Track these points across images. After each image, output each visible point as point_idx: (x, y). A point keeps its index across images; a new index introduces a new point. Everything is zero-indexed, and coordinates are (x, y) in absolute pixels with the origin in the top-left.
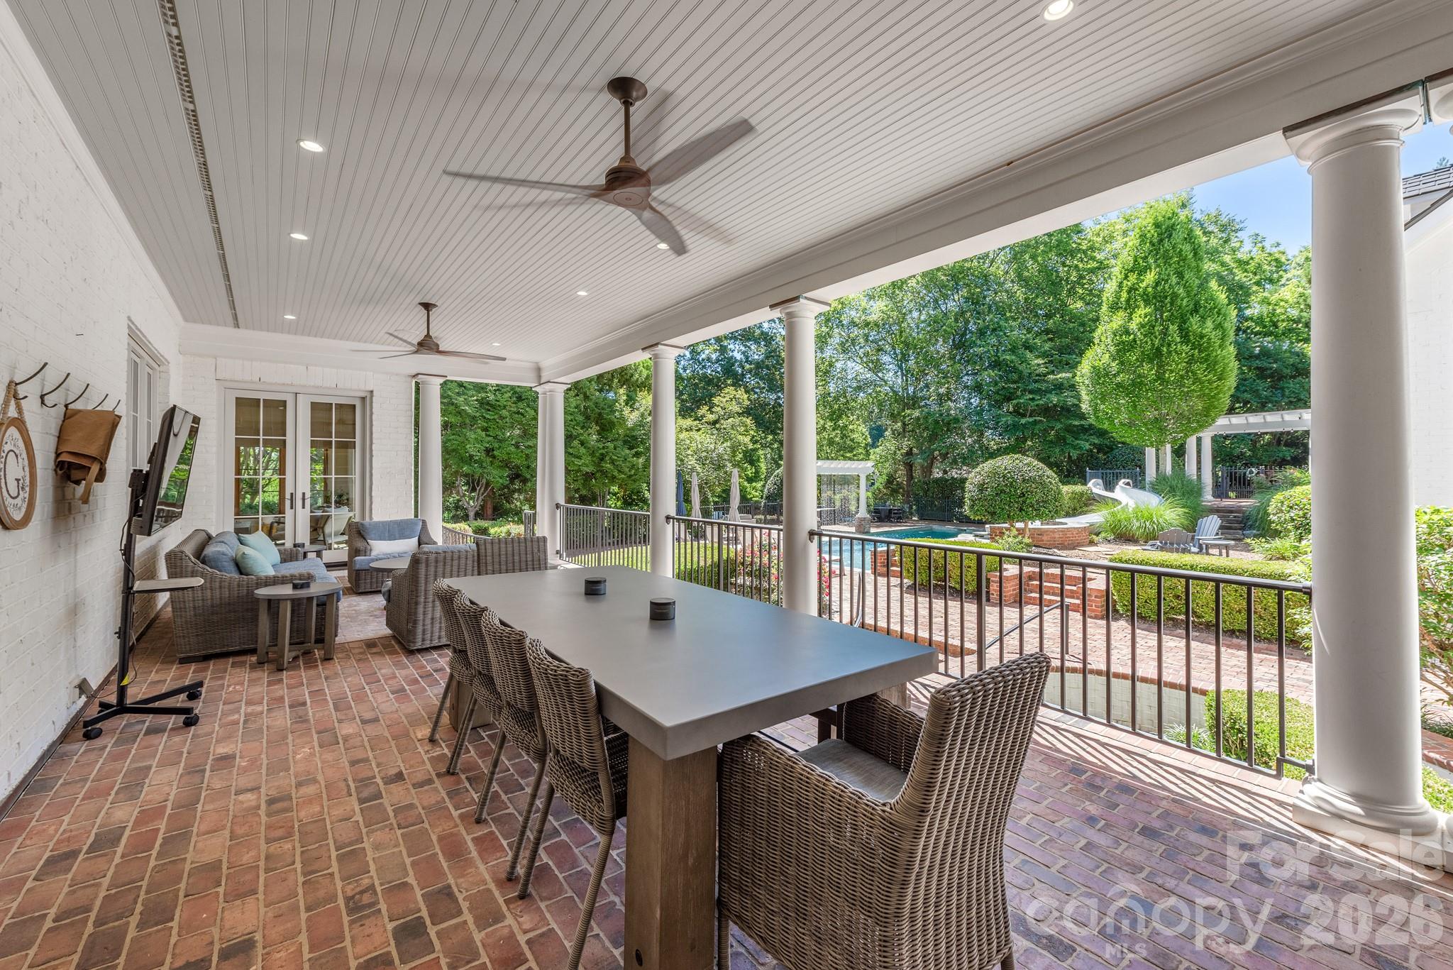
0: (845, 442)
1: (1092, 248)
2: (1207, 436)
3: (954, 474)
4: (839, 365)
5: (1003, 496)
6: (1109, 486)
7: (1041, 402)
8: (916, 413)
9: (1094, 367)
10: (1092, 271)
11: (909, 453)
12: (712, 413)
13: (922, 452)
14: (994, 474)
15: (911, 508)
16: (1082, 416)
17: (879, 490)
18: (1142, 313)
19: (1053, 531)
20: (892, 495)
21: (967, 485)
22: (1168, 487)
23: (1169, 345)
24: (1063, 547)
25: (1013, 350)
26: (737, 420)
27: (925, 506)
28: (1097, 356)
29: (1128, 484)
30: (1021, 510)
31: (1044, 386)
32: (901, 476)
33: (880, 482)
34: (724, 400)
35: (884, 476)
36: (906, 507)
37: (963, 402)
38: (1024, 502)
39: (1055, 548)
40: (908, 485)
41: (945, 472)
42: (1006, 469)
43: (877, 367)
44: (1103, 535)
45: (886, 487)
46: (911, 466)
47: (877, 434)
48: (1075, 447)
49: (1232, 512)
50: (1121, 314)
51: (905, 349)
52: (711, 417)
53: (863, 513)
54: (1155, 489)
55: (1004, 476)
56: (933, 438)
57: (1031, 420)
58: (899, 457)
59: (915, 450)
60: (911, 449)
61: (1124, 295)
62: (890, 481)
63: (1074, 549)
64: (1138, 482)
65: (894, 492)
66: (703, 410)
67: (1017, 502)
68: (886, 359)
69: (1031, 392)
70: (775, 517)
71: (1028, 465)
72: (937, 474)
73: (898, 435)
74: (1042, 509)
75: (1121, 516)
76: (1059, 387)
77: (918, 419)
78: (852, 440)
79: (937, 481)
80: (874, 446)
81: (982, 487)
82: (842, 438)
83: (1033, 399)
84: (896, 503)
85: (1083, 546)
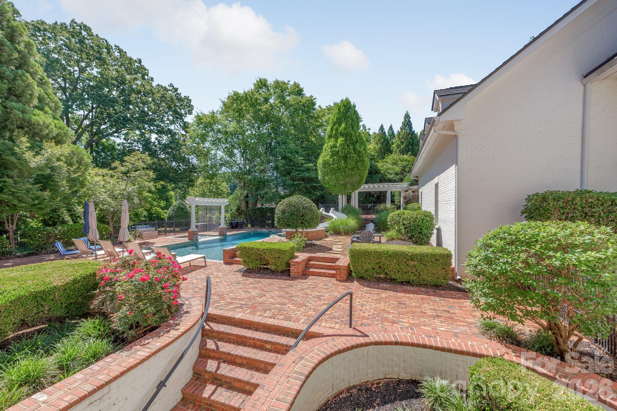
0: (218, 191)
1: (318, 117)
2: (357, 192)
3: (267, 205)
4: (213, 152)
5: (293, 216)
6: (327, 211)
7: (302, 175)
8: (250, 177)
9: (324, 160)
10: (318, 126)
11: (247, 196)
12: (122, 166)
13: (253, 196)
14: (289, 205)
15: (247, 221)
16: (318, 182)
17: (233, 213)
18: (341, 140)
19: (313, 232)
20: (239, 215)
21: (276, 211)
22: (348, 210)
23: (350, 154)
24: (317, 239)
25: (291, 153)
26: (142, 172)
27: (254, 220)
28: (324, 156)
29: (334, 210)
30: (302, 223)
31: (302, 169)
32: (243, 206)
33: (234, 208)
34: (133, 159)
35: (236, 207)
36: (245, 221)
37: (270, 174)
38: (303, 219)
39: (314, 240)
40: (246, 211)
41: (262, 205)
42: (295, 203)
43: (231, 155)
44: (330, 232)
45: (237, 212)
46: (248, 202)
47: (233, 188)
48: (314, 195)
49: (367, 220)
50: (333, 139)
51: (245, 148)
52: (123, 169)
53: (223, 225)
54: (343, 211)
55: (294, 206)
56: (257, 189)
57: (298, 182)
58: (242, 198)
59: (250, 195)
60: (248, 195)
61: (334, 132)
62: (238, 209)
63: (321, 239)
64: (337, 210)
65: (240, 214)
66: (117, 163)
67: (300, 219)
68: (236, 151)
69: (298, 171)
70: (172, 229)
71: (305, 200)
72: (259, 206)
73: (241, 188)
74: (311, 222)
75: (336, 224)
76: (308, 170)
77: (250, 180)
78: (222, 190)
79: (259, 209)
80: (231, 194)
81: (283, 212)
82: (216, 189)
83: (299, 174)
84: (241, 219)
85: (324, 238)
